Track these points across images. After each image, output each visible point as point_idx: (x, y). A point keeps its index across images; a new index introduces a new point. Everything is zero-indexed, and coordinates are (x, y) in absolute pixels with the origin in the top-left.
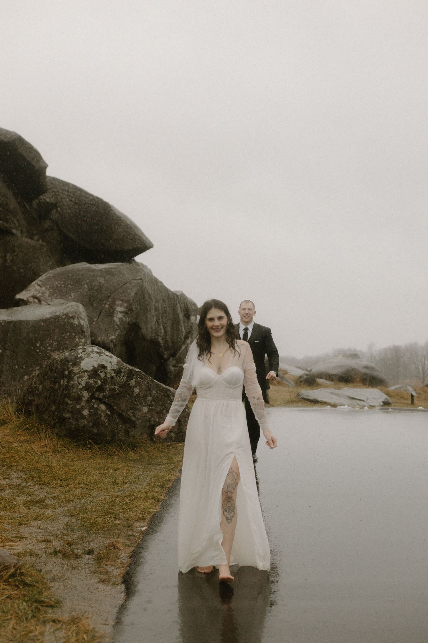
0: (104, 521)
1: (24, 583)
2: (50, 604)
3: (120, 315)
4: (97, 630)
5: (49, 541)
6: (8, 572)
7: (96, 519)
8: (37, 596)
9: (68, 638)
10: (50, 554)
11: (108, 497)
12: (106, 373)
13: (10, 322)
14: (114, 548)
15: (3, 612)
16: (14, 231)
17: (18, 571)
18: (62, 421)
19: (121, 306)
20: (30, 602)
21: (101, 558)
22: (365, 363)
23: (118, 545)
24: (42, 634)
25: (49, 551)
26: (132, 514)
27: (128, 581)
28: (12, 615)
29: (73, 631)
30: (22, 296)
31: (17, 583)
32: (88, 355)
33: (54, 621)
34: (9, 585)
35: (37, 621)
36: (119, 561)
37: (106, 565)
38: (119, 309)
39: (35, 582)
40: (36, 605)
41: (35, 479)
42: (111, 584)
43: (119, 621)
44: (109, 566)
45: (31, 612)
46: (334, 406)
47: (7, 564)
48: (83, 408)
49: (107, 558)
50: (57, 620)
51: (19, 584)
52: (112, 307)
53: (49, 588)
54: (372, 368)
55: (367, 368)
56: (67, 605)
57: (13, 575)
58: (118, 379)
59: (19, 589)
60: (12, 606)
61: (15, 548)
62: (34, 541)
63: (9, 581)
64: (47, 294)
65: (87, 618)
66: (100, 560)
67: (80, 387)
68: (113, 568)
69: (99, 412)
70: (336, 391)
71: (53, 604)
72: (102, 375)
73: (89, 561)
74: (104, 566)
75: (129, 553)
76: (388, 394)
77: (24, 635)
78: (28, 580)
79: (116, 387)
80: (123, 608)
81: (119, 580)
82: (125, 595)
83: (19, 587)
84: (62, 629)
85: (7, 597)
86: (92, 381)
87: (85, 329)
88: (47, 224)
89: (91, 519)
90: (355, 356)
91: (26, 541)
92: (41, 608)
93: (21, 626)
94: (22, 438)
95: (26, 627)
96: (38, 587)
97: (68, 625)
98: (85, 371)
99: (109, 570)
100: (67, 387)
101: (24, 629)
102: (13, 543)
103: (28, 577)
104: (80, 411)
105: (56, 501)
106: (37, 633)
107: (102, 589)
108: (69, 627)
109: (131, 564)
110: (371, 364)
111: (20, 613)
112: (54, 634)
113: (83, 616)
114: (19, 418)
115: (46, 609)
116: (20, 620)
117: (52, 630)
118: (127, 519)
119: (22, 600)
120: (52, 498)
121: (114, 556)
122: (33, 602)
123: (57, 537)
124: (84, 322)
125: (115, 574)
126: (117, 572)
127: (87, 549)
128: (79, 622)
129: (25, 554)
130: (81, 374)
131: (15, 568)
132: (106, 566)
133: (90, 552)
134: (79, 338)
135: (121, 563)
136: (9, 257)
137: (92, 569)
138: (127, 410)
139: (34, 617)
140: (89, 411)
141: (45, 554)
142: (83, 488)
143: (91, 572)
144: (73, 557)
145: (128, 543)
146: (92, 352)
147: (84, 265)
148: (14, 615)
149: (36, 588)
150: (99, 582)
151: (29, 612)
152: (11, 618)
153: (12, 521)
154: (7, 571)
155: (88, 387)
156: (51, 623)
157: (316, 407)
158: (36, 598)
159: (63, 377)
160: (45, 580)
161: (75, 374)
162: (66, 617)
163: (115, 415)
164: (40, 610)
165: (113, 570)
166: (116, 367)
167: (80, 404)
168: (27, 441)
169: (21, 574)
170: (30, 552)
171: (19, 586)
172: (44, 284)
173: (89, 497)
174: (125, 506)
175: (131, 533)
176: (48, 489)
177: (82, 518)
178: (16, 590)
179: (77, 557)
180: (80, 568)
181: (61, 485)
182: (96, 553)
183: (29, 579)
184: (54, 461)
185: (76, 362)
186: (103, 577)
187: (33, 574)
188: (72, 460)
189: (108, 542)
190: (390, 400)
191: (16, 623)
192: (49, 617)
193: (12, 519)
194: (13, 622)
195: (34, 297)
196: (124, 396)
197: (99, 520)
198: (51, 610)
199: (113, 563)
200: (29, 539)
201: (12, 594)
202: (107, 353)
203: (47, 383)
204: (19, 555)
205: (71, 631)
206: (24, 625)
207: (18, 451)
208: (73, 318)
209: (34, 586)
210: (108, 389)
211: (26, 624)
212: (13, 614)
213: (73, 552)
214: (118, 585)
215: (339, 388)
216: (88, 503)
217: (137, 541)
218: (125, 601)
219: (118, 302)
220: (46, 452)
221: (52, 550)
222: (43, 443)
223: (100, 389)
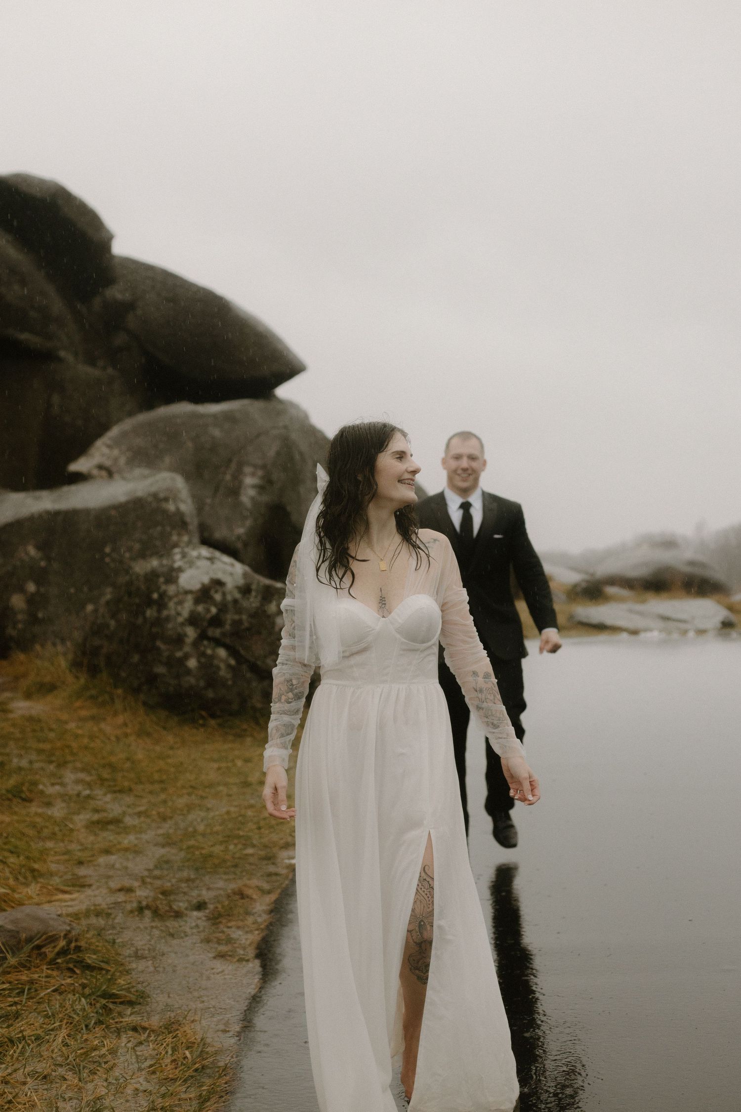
0: (226, 850)
1: (84, 964)
2: (128, 999)
3: (252, 492)
4: (209, 1040)
5: (129, 890)
6: (55, 947)
7: (212, 849)
8: (104, 987)
9: (158, 1056)
10: (131, 912)
11: (232, 809)
12: (224, 594)
13: (57, 513)
14: (242, 895)
15: (47, 1016)
16: (62, 354)
17: (73, 945)
18: (152, 679)
19: (253, 475)
20: (94, 997)
21: (220, 915)
22: (689, 554)
23: (249, 892)
24: (113, 1052)
25: (129, 907)
26: (274, 837)
27: (266, 955)
28: (61, 1021)
29: (168, 1045)
30: (80, 465)
31: (71, 966)
32: (191, 564)
33: (135, 1029)
34: (58, 969)
35: (105, 1029)
36: (250, 920)
37: (229, 927)
38: (249, 481)
39: (103, 962)
40: (104, 1001)
41: (106, 783)
42: (235, 960)
43: (247, 1024)
44: (233, 929)
45: (95, 1015)
46: (634, 632)
47: (53, 933)
48: (186, 657)
49: (229, 915)
50: (141, 1026)
51: (75, 966)
52: (237, 476)
53: (128, 972)
54: (703, 565)
55: (692, 563)
56: (159, 1000)
57: (64, 952)
58: (245, 604)
59: (75, 976)
60: (61, 1006)
61: (69, 903)
62: (104, 891)
63: (58, 963)
64: (122, 461)
65: (193, 1021)
66: (217, 918)
67: (180, 620)
68: (240, 932)
69: (216, 662)
70: (639, 607)
71: (133, 998)
72: (218, 597)
73: (199, 922)
74: (225, 929)
75: (269, 905)
76: (731, 608)
77: (82, 1054)
78: (90, 958)
79: (244, 617)
80: (255, 1001)
81: (251, 952)
82: (261, 979)
83: (74, 972)
84: (148, 1041)
85: (54, 991)
86: (200, 608)
87: (188, 519)
88: (120, 339)
89: (203, 848)
90: (669, 543)
91: (89, 892)
92: (111, 1006)
93: (76, 1040)
94: (84, 713)
95: (86, 1040)
96: (108, 971)
97: (159, 1035)
98: (187, 592)
99: (233, 936)
100: (159, 622)
101: (83, 1045)
102: (67, 896)
103: (90, 954)
104: (182, 661)
105: (142, 819)
106: (104, 1051)
107: (220, 970)
108: (160, 1037)
109: (271, 924)
110: (700, 558)
111: (75, 1016)
112: (135, 1051)
113: (185, 1018)
114: (77, 678)
115: (120, 1008)
116: (75, 1029)
117: (130, 1045)
118: (266, 846)
119: (79, 994)
120: (135, 814)
121: (241, 911)
122: (98, 996)
123: (144, 882)
124: (186, 506)
125: (244, 941)
126: (246, 939)
127: (195, 901)
128: (177, 1030)
129: (87, 914)
130: (180, 597)
131: (67, 940)
132: (229, 930)
133: (200, 906)
134: (179, 535)
135: (254, 923)
136: (56, 399)
137: (203, 935)
138: (265, 657)
139: (99, 1022)
140: (199, 661)
141: (123, 913)
142: (189, 794)
143: (202, 942)
144: (171, 916)
145: (266, 886)
146: (199, 557)
147: (184, 408)
148: (65, 1021)
149: (104, 972)
150: (214, 958)
151: (93, 1014)
152: (60, 1026)
153: (66, 857)
154: (53, 945)
155: (193, 620)
156: (131, 1033)
157: (603, 637)
158: (104, 990)
159: (150, 602)
160: (120, 959)
161: (170, 598)
162: (155, 1021)
163: (244, 667)
164: (110, 1009)
165: (240, 935)
166: (241, 582)
167: (181, 649)
168: (93, 718)
169: (78, 949)
170: (96, 909)
171: (75, 969)
172: (116, 443)
173: (201, 810)
174: (262, 823)
175: (272, 869)
176: (128, 799)
177: (189, 848)
178: (71, 977)
179: (178, 915)
180: (183, 935)
181: (151, 792)
182: (211, 907)
183: (92, 958)
184: (140, 750)
185: (171, 576)
186: (223, 948)
187: (100, 948)
188: (171, 748)
189: (233, 886)
190: (733, 618)
191: (69, 1035)
192: (126, 1021)
193: (64, 854)
194: (64, 1033)
195: (100, 467)
196: (259, 633)
197: (218, 849)
198: (130, 1009)
199: (240, 924)
200: (94, 887)
201: (63, 985)
202: (226, 559)
203: (124, 616)
204: (76, 916)
205: (165, 1044)
206: (82, 1037)
207: (77, 736)
208: (166, 499)
209: (101, 969)
210: (229, 622)
211: (85, 1037)
212: (64, 1019)
213: (171, 907)
214: (248, 961)
215: (643, 602)
216: (199, 820)
217: (282, 884)
218: (260, 988)
219: (248, 470)
220: (126, 735)
221: (135, 905)
222: (120, 719)
223: (216, 621)
